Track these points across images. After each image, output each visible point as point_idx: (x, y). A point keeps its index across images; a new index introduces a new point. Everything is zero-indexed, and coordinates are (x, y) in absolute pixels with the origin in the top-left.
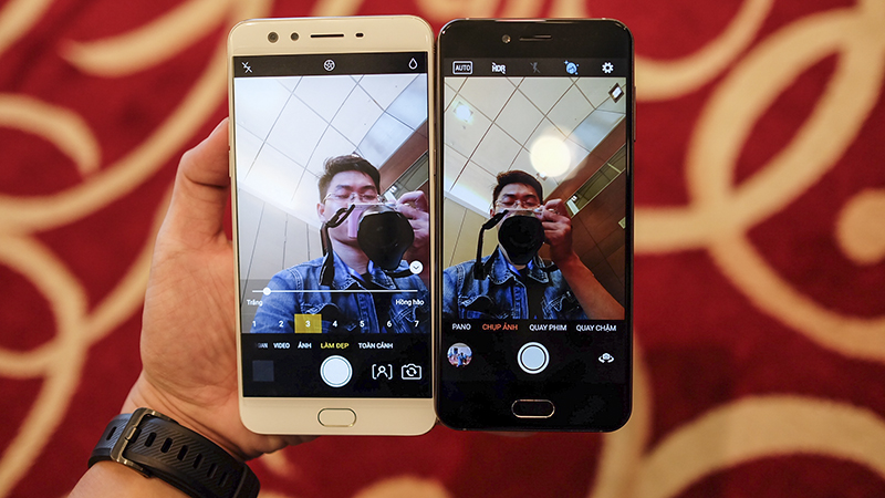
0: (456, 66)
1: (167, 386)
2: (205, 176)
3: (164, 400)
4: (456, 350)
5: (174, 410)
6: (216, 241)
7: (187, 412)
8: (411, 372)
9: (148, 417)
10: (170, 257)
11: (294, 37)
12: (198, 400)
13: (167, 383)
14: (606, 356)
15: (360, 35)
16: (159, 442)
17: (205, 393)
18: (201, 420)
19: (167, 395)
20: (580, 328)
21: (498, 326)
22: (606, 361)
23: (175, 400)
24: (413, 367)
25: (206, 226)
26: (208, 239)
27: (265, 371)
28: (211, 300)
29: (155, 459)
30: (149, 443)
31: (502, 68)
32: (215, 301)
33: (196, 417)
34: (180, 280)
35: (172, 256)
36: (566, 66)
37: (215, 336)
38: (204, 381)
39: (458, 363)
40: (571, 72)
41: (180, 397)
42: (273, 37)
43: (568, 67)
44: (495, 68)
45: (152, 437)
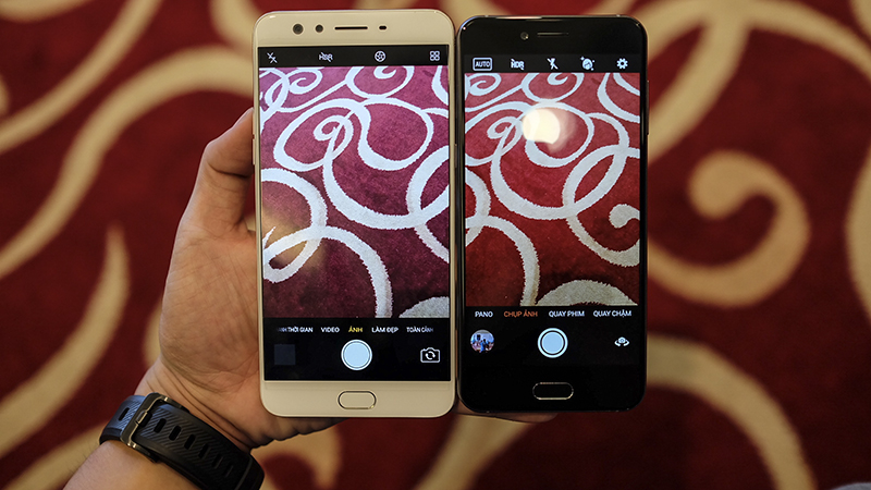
0: (476, 63)
1: (182, 370)
2: (229, 165)
3: (179, 385)
4: (479, 337)
5: (187, 395)
6: (237, 230)
7: (200, 397)
8: (430, 355)
9: (161, 402)
10: (192, 244)
11: (319, 28)
12: (212, 386)
13: (184, 367)
14: (622, 340)
15: (383, 28)
16: (168, 429)
17: (219, 378)
18: (213, 406)
19: (182, 379)
20: (597, 314)
21: (519, 314)
22: (622, 344)
23: (189, 385)
24: (432, 350)
25: (228, 215)
26: (229, 227)
27: (287, 355)
28: (231, 286)
29: (163, 446)
30: (158, 429)
31: (521, 64)
32: (235, 288)
33: (208, 403)
34: (201, 267)
35: (195, 243)
36: (582, 62)
37: (233, 323)
38: (219, 367)
39: (480, 349)
40: (587, 68)
41: (194, 382)
42: (298, 29)
43: (584, 63)
44: (515, 64)
45: (162, 422)
